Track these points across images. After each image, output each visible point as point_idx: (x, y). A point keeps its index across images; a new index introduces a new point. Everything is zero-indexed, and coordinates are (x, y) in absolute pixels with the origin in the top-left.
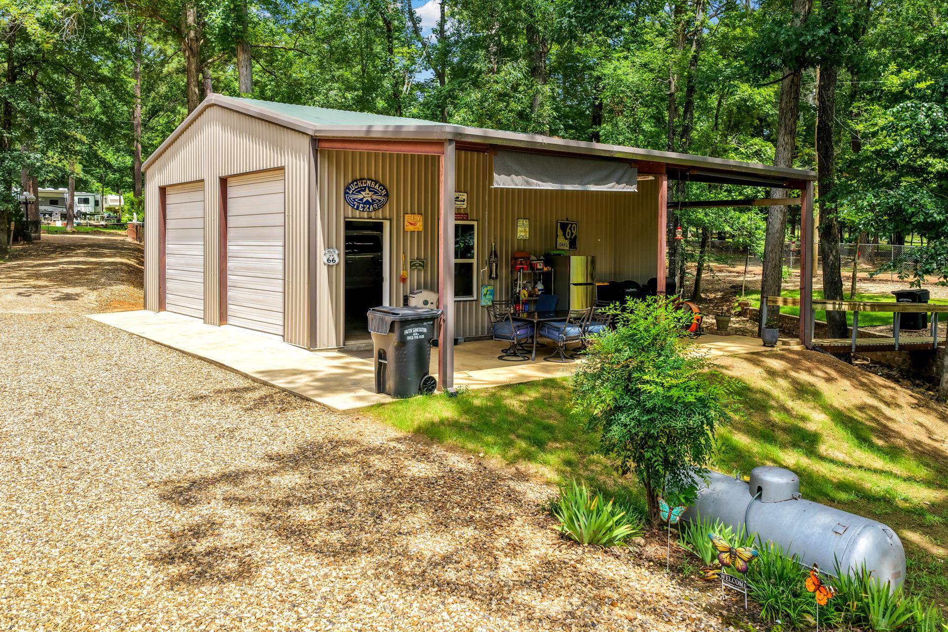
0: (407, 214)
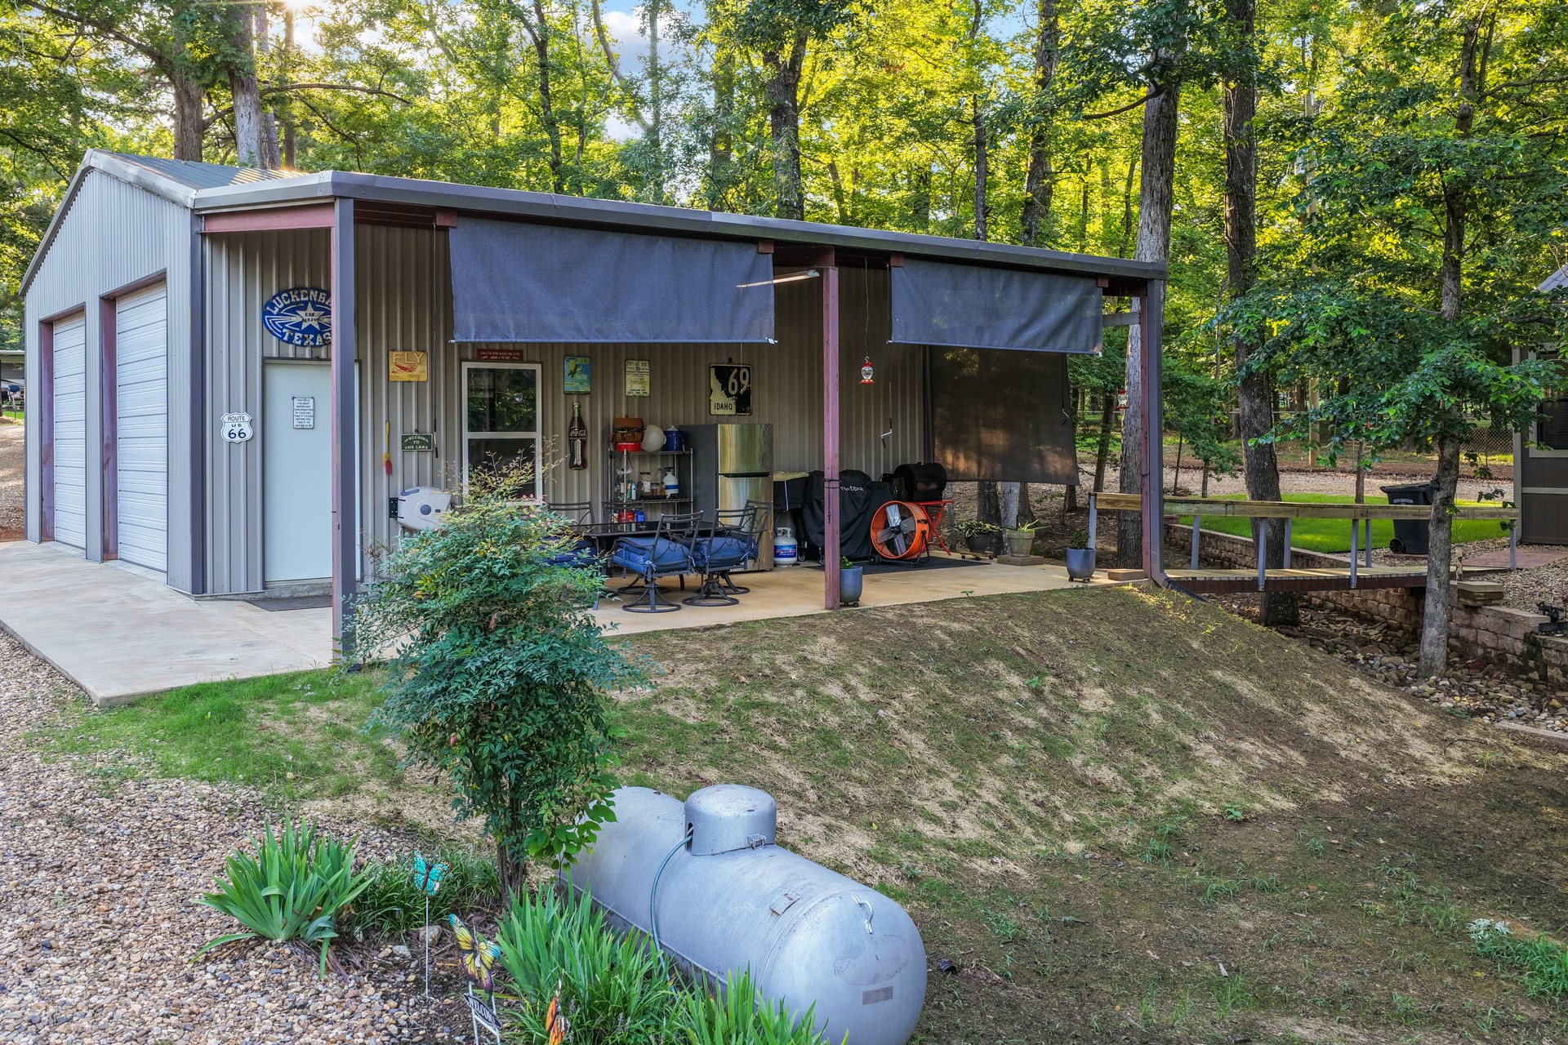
0: (394, 350)
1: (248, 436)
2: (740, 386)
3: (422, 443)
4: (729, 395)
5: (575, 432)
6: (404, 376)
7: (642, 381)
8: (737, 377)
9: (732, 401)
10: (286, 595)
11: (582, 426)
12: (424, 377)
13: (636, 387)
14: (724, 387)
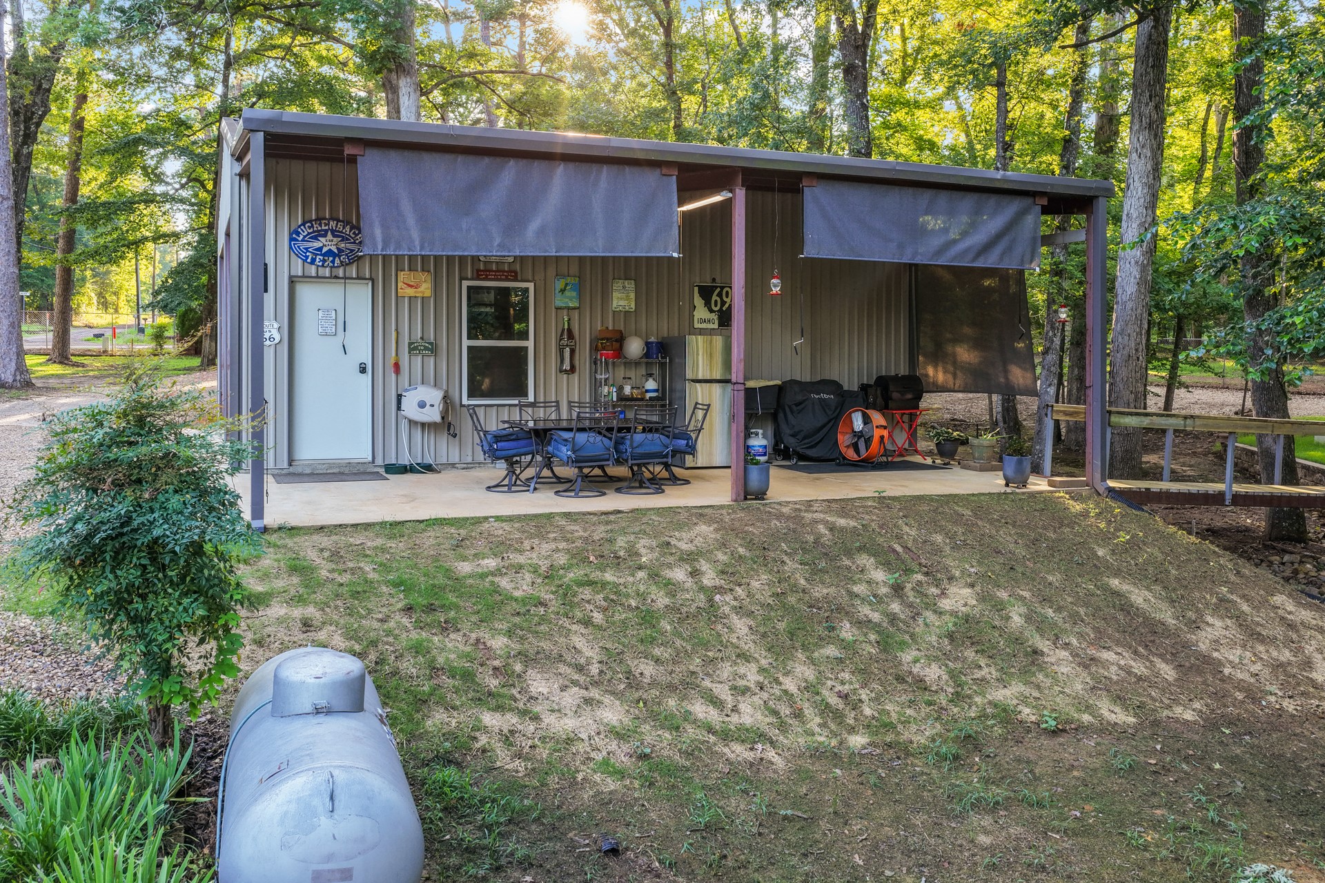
0: (403, 270)
1: (277, 340)
2: (723, 303)
3: (426, 349)
4: (711, 311)
5: (565, 342)
6: (410, 292)
7: (628, 298)
8: (720, 295)
9: (714, 317)
10: (308, 471)
11: (571, 336)
12: (428, 293)
13: (622, 303)
14: (708, 304)
